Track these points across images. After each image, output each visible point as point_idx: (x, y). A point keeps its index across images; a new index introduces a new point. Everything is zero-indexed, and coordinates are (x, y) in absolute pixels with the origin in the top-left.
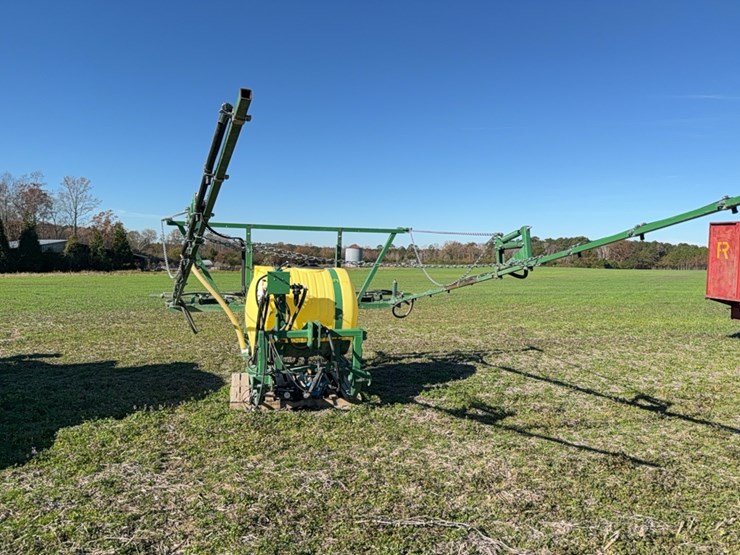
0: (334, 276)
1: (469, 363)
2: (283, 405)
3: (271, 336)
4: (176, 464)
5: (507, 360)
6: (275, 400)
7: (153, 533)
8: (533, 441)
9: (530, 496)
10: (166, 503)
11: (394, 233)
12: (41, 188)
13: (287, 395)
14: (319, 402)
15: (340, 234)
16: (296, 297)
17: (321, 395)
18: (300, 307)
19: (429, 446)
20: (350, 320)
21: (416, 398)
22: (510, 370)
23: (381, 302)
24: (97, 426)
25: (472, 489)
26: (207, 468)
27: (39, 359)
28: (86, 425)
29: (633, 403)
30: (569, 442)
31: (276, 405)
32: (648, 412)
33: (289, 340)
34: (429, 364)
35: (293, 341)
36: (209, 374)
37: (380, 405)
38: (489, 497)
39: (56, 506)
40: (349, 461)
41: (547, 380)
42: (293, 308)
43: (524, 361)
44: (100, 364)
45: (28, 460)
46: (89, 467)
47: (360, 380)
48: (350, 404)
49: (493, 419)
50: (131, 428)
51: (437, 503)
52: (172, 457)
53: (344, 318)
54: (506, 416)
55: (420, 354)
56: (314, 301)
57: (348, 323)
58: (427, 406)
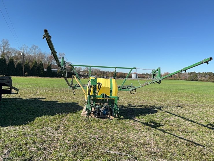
0: (111, 81)
1: (156, 110)
2: (95, 116)
3: (91, 97)
4: (61, 129)
5: (169, 110)
6: (93, 114)
7: (48, 146)
8: (166, 135)
9: (156, 150)
10: (54, 138)
11: (132, 69)
13: (96, 114)
14: (105, 116)
15: (116, 69)
16: (99, 86)
17: (106, 114)
18: (100, 89)
19: (132, 132)
21: (134, 118)
22: (168, 112)
23: (128, 89)
24: (46, 117)
25: (139, 146)
26: (69, 131)
27: (40, 99)
28: (44, 117)
29: (206, 126)
30: (177, 136)
31: (93, 116)
32: (210, 129)
33: (97, 98)
34: (143, 109)
35: (98, 98)
36: (80, 106)
37: (122, 119)
38: (143, 149)
39: (28, 136)
40: (106, 133)
41: (179, 116)
42: (98, 90)
43: (174, 110)
44: (54, 101)
45: (27, 124)
46: (40, 127)
47: (116, 111)
48: (114, 118)
49: (156, 127)
50: (54, 119)
51: (126, 148)
52: (61, 127)
53: (113, 93)
54: (160, 126)
55: (142, 106)
56: (104, 88)
57: (114, 95)
58: (137, 121)
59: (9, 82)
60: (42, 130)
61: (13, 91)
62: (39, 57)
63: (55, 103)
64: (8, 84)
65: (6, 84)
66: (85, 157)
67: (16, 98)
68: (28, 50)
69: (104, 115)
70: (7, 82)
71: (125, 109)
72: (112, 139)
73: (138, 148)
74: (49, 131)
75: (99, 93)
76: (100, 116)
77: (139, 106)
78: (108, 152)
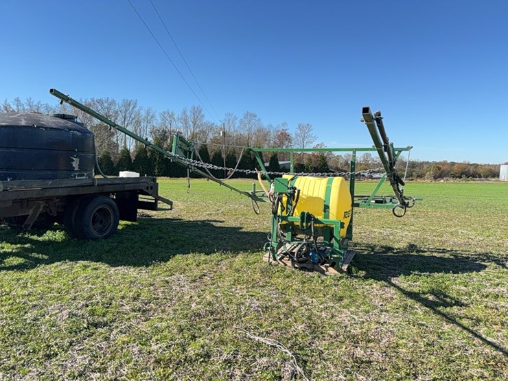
0: (330, 182)
2: (293, 264)
3: (277, 218)
4: (205, 281)
11: (400, 151)
12: (287, 132)
14: (316, 266)
15: (355, 152)
16: (293, 195)
17: (319, 262)
18: (297, 202)
20: (335, 214)
21: (394, 279)
27: (211, 223)
28: (190, 255)
31: (289, 263)
33: (292, 222)
37: (357, 277)
40: (285, 302)
42: (294, 203)
45: (151, 265)
46: (168, 273)
47: (336, 256)
48: (337, 272)
49: (438, 305)
50: (205, 260)
51: (303, 339)
52: (206, 277)
53: (330, 211)
54: (454, 305)
55: (448, 251)
56: (310, 199)
57: (334, 216)
58: (394, 285)
59: (152, 188)
60: (167, 279)
61: (161, 205)
62: (258, 137)
63: (235, 231)
64: (149, 191)
65: (146, 190)
66: (200, 337)
67: (173, 219)
68: (237, 123)
69: (314, 263)
70: (147, 188)
71: (391, 256)
72: (285, 315)
73: (332, 343)
74: (177, 283)
75: (296, 210)
76: (305, 265)
77: (438, 251)
78: (252, 337)
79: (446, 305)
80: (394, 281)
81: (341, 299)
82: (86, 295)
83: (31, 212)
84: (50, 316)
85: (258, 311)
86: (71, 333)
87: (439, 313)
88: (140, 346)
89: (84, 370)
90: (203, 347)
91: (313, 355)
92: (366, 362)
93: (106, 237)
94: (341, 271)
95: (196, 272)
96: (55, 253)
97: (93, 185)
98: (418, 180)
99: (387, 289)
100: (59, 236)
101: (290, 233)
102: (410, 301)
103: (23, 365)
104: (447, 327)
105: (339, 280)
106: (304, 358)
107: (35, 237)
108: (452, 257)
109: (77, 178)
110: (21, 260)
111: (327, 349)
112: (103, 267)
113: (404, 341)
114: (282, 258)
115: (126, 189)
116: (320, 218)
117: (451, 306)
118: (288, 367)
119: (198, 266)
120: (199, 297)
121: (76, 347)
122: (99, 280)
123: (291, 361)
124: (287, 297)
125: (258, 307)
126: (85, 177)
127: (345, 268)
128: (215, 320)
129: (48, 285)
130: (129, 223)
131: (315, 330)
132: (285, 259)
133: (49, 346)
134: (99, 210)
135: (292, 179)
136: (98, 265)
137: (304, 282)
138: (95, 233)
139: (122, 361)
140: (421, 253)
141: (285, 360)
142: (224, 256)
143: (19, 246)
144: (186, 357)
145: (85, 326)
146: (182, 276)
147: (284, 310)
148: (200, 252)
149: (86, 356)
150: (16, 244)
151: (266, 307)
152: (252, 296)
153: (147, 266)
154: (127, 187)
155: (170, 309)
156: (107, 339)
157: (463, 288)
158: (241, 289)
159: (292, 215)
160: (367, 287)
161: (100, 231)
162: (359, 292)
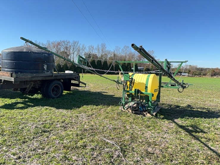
0: (148, 76)
2: (132, 111)
3: (125, 91)
17: (143, 111)
18: (133, 85)
20: (150, 90)
23: (177, 86)
24: (91, 106)
27: (102, 93)
28: (89, 106)
31: (130, 111)
46: (79, 113)
47: (149, 108)
48: (151, 116)
50: (95, 108)
51: (127, 142)
52: (94, 115)
53: (148, 89)
54: (200, 132)
55: (206, 108)
56: (139, 83)
57: (149, 91)
58: (175, 122)
59: (77, 78)
60: (78, 115)
62: (129, 56)
63: (111, 96)
65: (75, 79)
69: (141, 111)
70: (75, 78)
71: (178, 110)
72: (122, 132)
73: (139, 145)
74: (81, 117)
75: (133, 88)
76: (137, 112)
77: (201, 108)
78: (105, 140)
79: (196, 132)
80: (176, 120)
81: (149, 127)
82: (44, 120)
83: (28, 86)
84: (28, 127)
85: (111, 130)
86: (35, 134)
87: (192, 135)
88: (59, 140)
89: (36, 148)
90: (84, 142)
91: (129, 149)
92: (152, 153)
93: (58, 97)
94: (152, 115)
95: (90, 113)
96: (36, 103)
97: (52, 76)
98: (204, 77)
99: (171, 124)
100: (39, 96)
101: (131, 98)
102: (180, 129)
103: (14, 145)
104: (193, 141)
105: (150, 119)
106: (125, 150)
107: (30, 97)
108: (207, 111)
109: (46, 73)
110: (23, 105)
111: (137, 147)
112: (54, 109)
113: (171, 146)
114: (128, 108)
115: (66, 78)
116: (144, 92)
117: (199, 133)
118: (117, 153)
119: (92, 110)
120: (88, 123)
121: (35, 140)
122: (51, 114)
123: (119, 151)
124: (126, 125)
125: (112, 128)
126: (49, 73)
127: (154, 114)
128: (92, 132)
129: (30, 115)
130: (69, 92)
131: (133, 139)
132: (129, 109)
133: (25, 138)
134: (55, 86)
135: (132, 75)
136: (52, 108)
137: (135, 119)
138: (53, 96)
139: (51, 146)
140: (192, 109)
141: (116, 150)
142: (104, 107)
143: (23, 100)
144: (76, 146)
145: (41, 132)
146: (84, 114)
147: (122, 130)
148: (94, 105)
149: (38, 143)
150: (22, 99)
151: (115, 129)
152: (111, 123)
153: (71, 109)
154: (67, 77)
155: (76, 127)
156: (47, 137)
157: (207, 125)
158: (107, 120)
159: (131, 90)
160: (163, 122)
161: (56, 95)
162: (158, 124)
